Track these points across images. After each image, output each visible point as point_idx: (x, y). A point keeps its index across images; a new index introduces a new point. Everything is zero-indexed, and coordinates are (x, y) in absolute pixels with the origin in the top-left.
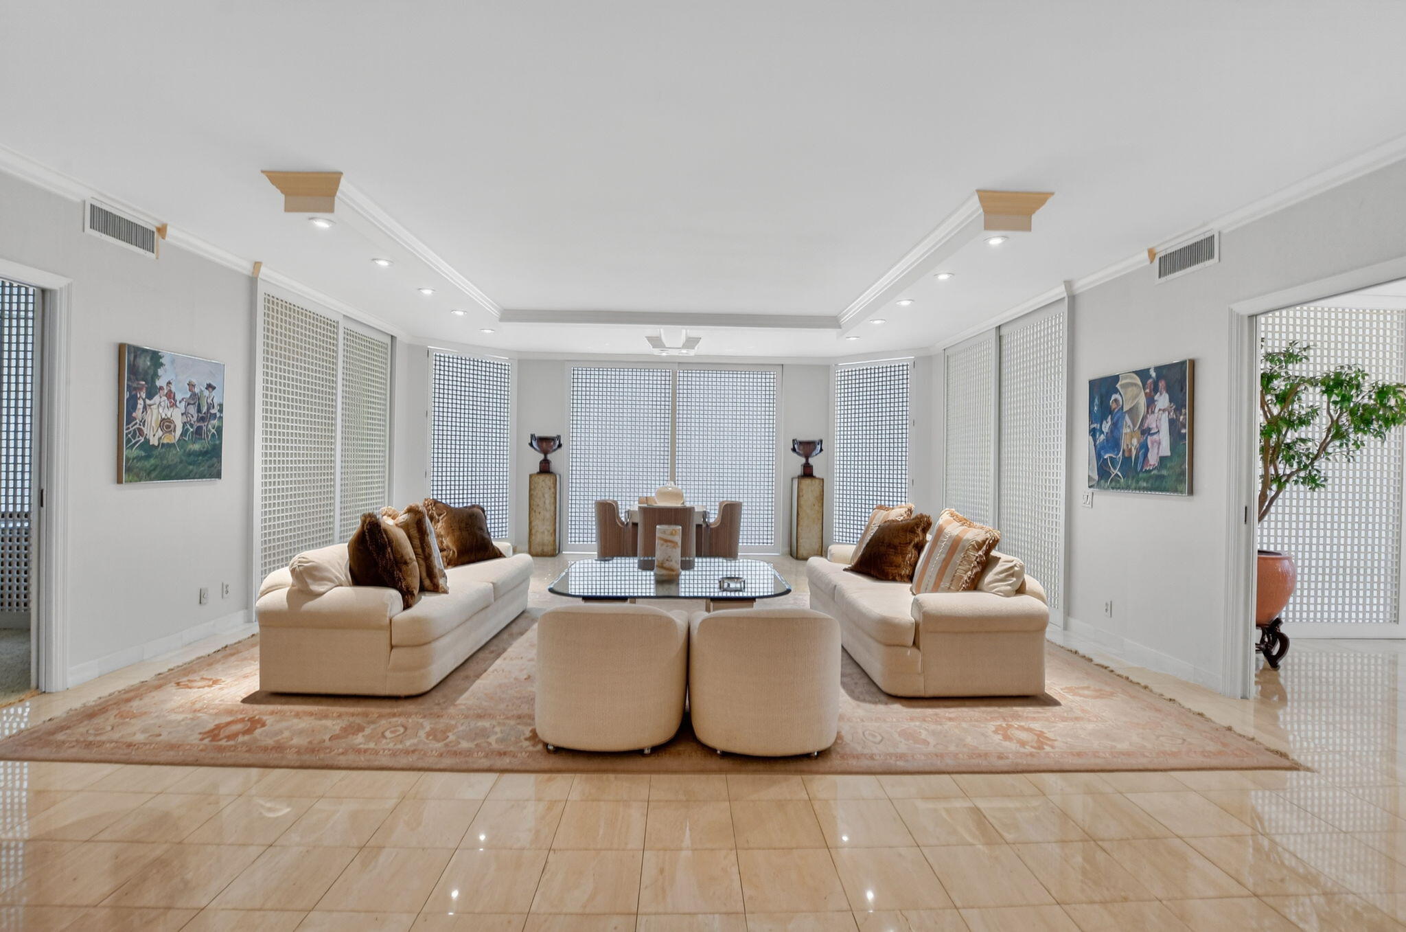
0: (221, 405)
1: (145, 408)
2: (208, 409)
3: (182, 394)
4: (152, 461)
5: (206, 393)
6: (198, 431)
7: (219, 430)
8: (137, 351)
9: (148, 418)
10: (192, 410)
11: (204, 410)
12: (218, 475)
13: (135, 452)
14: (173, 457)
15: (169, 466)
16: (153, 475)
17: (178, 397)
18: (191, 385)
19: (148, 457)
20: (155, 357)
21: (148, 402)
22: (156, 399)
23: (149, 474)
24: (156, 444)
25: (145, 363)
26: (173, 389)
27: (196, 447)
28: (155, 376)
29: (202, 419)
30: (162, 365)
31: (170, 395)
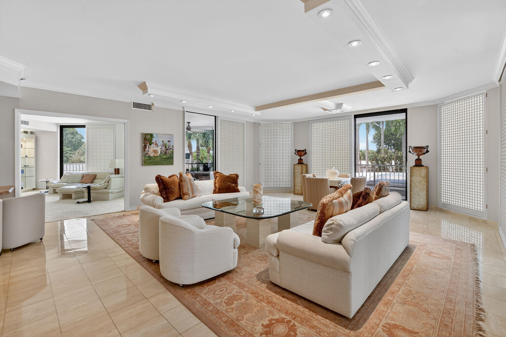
0: (173, 146)
1: (149, 148)
2: (169, 147)
3: (160, 143)
4: (151, 160)
5: (168, 143)
6: (166, 153)
7: (173, 152)
8: (146, 135)
9: (150, 150)
10: (163, 148)
11: (167, 147)
12: (172, 164)
13: (146, 158)
14: (157, 160)
15: (156, 162)
16: (152, 164)
17: (159, 145)
18: (163, 141)
19: (150, 159)
20: (151, 135)
21: (150, 146)
22: (152, 145)
23: (150, 163)
24: (152, 156)
25: (149, 137)
26: (157, 143)
27: (165, 157)
28: (152, 140)
29: (167, 150)
30: (153, 137)
31: (156, 144)
